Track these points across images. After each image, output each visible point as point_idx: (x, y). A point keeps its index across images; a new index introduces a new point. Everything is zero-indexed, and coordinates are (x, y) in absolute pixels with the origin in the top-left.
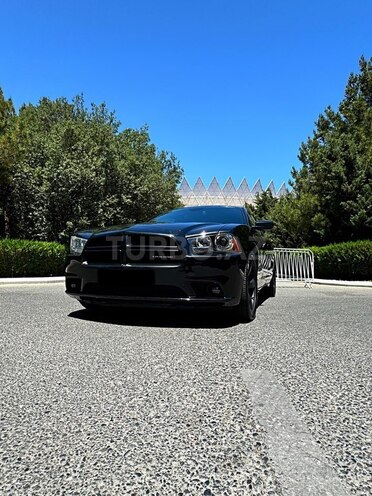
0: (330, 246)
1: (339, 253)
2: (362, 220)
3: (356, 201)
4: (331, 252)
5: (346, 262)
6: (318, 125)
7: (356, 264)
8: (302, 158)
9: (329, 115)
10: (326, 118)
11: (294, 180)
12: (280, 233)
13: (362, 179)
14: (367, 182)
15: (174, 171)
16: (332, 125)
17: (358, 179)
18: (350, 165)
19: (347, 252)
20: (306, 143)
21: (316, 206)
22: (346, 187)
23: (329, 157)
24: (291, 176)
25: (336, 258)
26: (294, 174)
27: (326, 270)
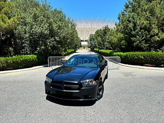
0: (127, 53)
1: (130, 56)
2: (138, 44)
3: (136, 38)
4: (127, 55)
5: (132, 59)
6: (125, 6)
7: (135, 60)
8: (119, 19)
9: (129, 2)
10: (128, 3)
11: (116, 27)
12: (111, 43)
13: (138, 30)
14: (140, 31)
15: (73, 25)
16: (130, 6)
17: (137, 30)
18: (135, 24)
19: (132, 56)
20: (120, 13)
21: (123, 38)
22: (133, 33)
23: (128, 20)
24: (115, 25)
25: (129, 57)
26: (116, 24)
27: (125, 61)
